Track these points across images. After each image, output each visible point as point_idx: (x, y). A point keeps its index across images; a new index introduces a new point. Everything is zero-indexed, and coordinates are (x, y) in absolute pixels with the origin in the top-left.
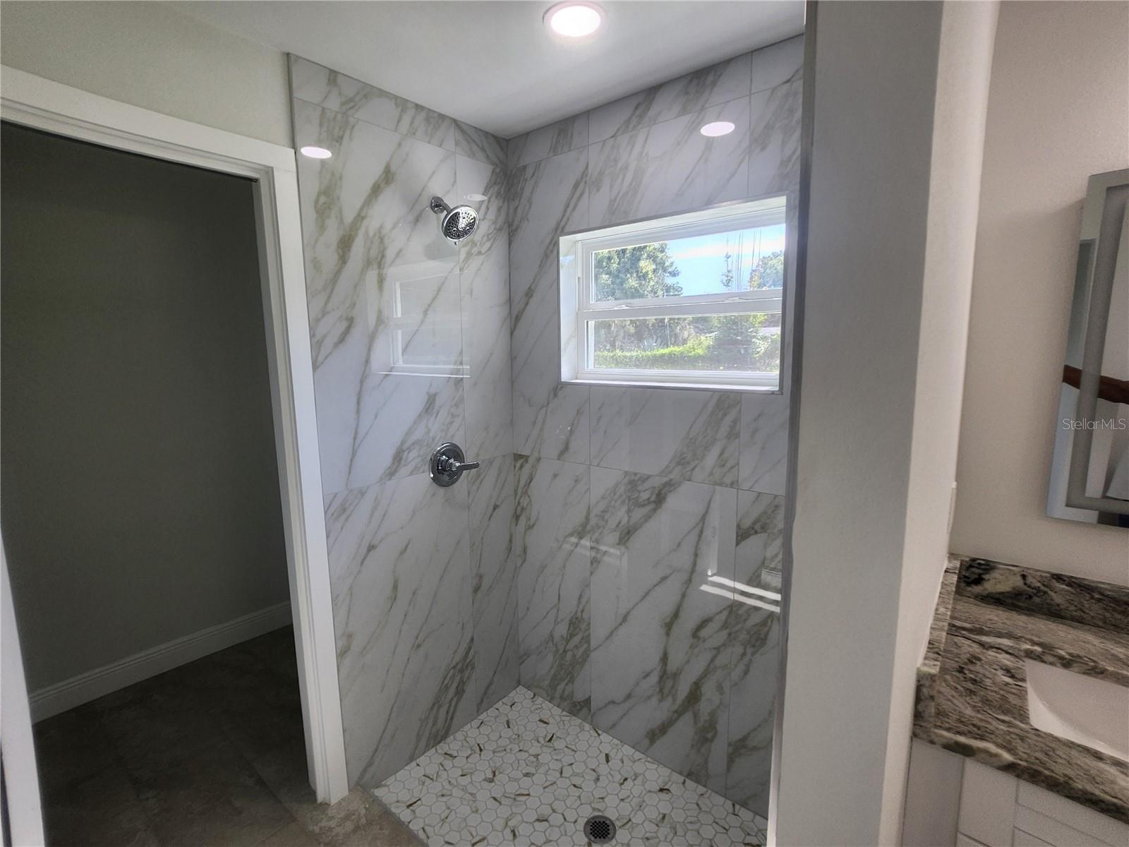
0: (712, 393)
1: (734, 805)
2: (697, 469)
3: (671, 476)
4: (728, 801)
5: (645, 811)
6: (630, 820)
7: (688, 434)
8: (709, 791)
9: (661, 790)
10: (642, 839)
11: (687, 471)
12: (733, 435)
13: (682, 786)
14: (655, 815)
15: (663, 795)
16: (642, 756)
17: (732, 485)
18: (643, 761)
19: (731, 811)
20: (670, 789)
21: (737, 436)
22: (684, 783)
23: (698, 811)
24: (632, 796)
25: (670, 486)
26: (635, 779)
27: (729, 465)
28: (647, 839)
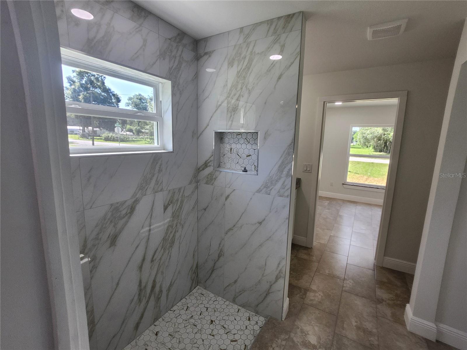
0: (152, 154)
1: (170, 310)
2: (148, 189)
3: (137, 196)
4: (168, 312)
5: (166, 342)
6: (169, 349)
7: (143, 174)
8: (162, 317)
9: (156, 335)
10: (179, 344)
11: (144, 192)
12: (160, 171)
13: (156, 327)
14: (169, 339)
15: (159, 335)
16: (134, 341)
17: (161, 190)
18: (137, 341)
19: (173, 312)
20: (157, 331)
21: (162, 171)
22: (155, 325)
23: (170, 323)
24: (157, 347)
25: (137, 202)
26: (148, 345)
27: (159, 183)
28: (179, 342)
